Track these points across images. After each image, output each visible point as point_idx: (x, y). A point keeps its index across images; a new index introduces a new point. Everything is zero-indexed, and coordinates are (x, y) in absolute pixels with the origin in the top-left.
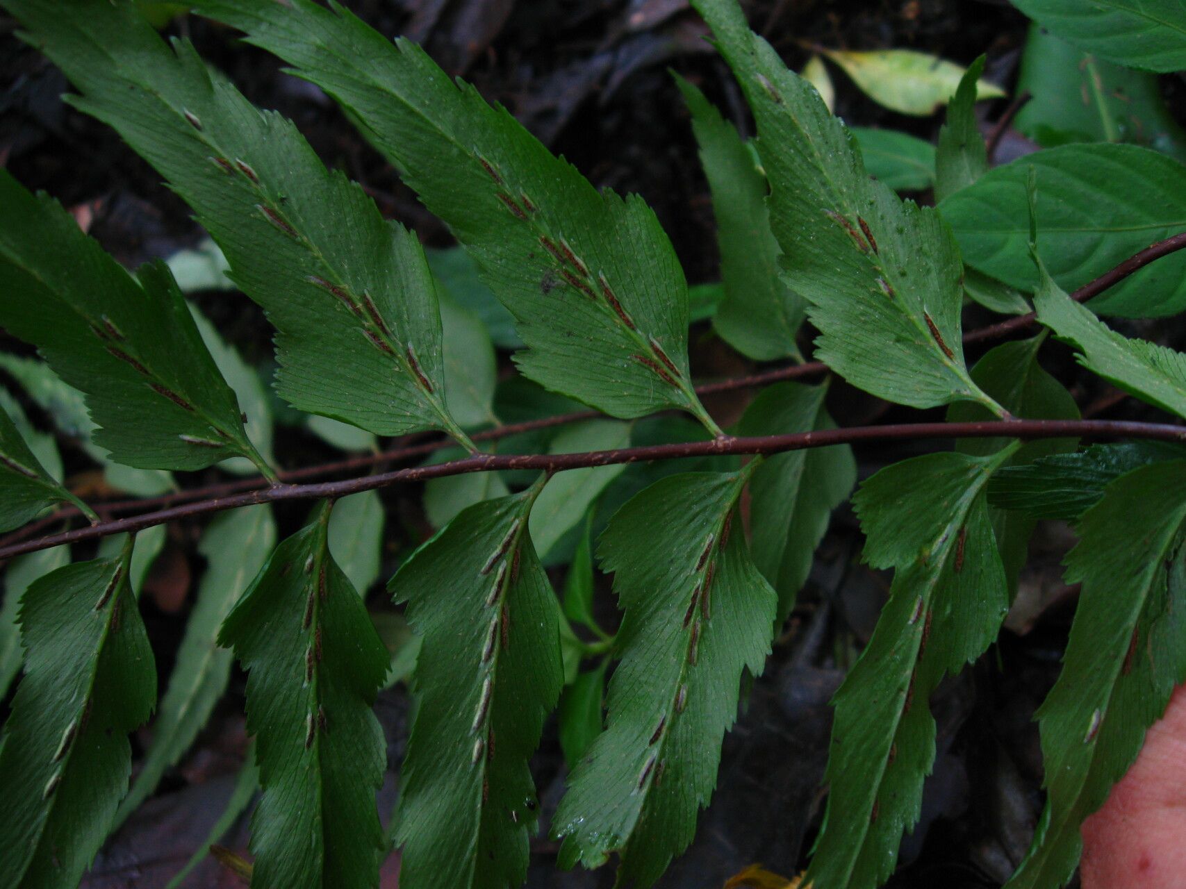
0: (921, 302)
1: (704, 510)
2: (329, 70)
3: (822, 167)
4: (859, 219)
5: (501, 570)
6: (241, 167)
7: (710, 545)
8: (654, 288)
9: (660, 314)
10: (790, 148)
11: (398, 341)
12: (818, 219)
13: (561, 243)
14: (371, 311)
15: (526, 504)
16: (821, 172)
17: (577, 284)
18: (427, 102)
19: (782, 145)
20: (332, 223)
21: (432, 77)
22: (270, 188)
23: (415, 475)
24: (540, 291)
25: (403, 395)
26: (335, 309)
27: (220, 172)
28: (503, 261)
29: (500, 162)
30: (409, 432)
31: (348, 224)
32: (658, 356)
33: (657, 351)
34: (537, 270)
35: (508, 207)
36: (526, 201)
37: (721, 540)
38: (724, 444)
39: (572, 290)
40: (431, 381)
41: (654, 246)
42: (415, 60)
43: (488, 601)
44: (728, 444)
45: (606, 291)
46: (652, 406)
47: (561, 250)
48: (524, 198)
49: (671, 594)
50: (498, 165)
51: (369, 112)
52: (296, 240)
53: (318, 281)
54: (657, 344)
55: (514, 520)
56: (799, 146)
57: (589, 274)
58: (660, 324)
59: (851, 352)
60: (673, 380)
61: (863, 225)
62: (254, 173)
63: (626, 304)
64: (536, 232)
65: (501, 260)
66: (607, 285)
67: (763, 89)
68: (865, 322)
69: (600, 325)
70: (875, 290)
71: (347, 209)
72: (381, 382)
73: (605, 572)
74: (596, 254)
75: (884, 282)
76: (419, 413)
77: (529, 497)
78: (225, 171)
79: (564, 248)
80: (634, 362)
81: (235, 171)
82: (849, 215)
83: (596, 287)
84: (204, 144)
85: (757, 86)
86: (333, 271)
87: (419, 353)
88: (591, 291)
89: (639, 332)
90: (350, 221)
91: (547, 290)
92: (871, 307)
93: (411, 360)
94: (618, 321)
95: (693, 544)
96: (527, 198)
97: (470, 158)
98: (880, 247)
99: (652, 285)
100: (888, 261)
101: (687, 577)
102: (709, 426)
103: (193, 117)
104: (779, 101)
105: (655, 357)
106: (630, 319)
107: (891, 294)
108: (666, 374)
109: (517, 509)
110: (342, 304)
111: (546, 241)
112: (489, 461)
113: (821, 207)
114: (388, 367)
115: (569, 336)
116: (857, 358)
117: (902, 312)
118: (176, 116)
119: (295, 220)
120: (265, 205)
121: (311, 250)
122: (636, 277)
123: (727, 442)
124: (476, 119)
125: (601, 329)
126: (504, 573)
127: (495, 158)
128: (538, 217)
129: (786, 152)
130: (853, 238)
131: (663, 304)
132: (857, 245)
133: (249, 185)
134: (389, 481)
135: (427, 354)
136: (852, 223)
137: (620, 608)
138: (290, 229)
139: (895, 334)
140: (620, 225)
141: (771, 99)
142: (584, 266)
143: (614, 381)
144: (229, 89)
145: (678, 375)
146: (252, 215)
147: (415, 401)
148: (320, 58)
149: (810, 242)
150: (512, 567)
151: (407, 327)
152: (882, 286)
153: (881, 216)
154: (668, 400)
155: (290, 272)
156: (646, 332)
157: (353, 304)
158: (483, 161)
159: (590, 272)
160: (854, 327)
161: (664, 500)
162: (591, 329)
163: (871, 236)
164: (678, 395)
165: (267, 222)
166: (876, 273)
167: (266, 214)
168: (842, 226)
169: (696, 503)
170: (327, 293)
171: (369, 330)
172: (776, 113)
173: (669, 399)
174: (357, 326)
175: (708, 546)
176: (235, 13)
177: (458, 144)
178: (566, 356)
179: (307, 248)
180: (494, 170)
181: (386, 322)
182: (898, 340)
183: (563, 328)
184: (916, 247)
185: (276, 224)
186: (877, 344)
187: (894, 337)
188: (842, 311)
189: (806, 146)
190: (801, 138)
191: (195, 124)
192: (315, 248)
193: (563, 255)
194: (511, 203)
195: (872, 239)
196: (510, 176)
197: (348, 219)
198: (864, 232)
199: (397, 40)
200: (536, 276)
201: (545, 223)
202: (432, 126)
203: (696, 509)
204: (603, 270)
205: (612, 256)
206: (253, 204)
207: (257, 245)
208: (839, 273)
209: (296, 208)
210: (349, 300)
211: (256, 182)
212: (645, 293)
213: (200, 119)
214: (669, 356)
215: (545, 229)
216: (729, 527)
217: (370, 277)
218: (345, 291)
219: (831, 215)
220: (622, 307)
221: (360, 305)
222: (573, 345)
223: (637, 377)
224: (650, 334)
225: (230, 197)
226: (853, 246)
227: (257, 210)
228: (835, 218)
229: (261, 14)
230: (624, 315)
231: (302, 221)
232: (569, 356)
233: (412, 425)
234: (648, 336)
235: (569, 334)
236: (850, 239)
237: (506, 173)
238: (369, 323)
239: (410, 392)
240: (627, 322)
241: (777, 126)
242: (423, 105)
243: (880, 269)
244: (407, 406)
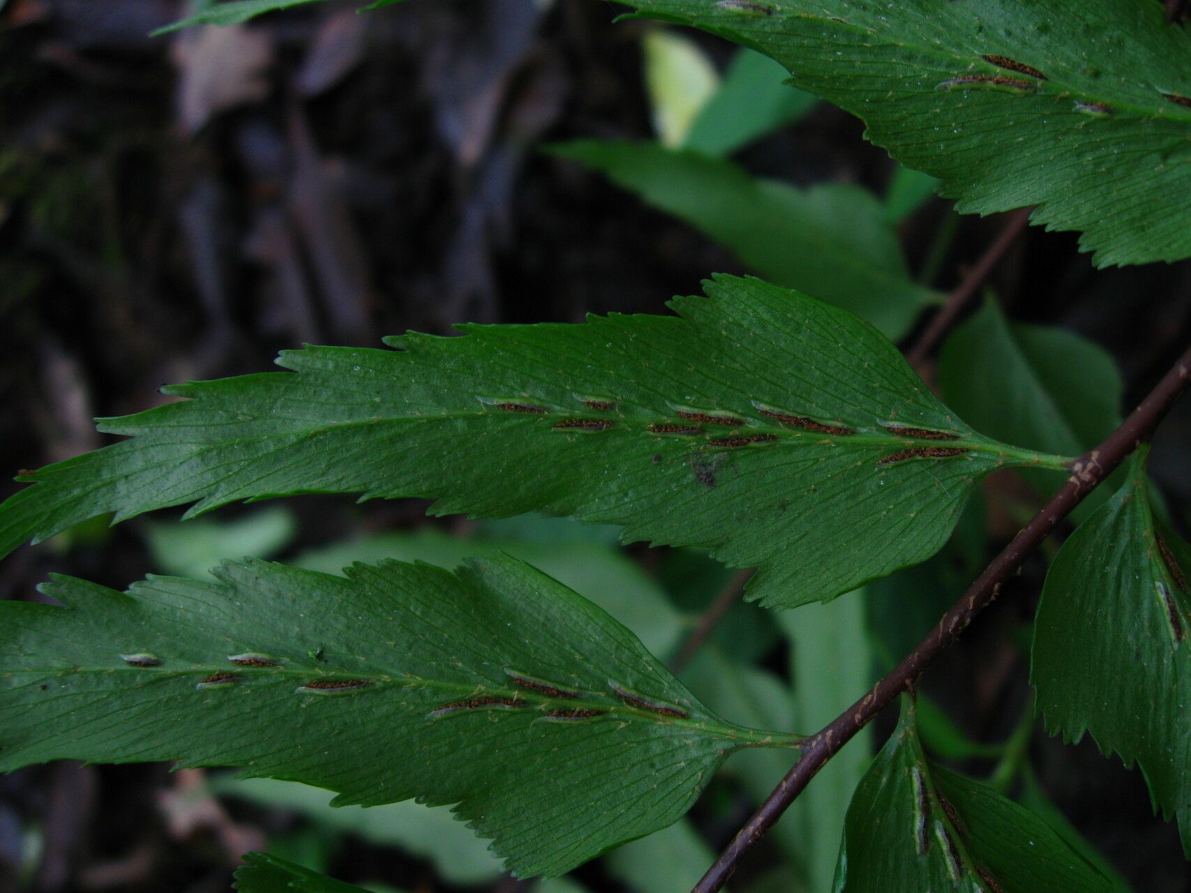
0: (1149, 86)
1: (1123, 562)
2: (236, 469)
3: (889, 40)
4: (986, 58)
5: (939, 834)
6: (241, 663)
7: (1168, 599)
8: (832, 363)
9: (867, 387)
10: (834, 52)
11: (595, 693)
12: (942, 103)
13: (679, 413)
14: (535, 688)
15: (910, 745)
16: (894, 46)
17: (740, 442)
18: (377, 400)
19: (822, 57)
20: (398, 630)
21: (357, 365)
22: (296, 657)
23: (757, 833)
24: (705, 489)
25: (656, 748)
26: (492, 723)
27: (225, 691)
28: (630, 494)
29: (523, 387)
30: (704, 785)
31: (418, 613)
32: (911, 436)
33: (903, 433)
34: (677, 469)
35: (580, 431)
36: (594, 404)
37: (1176, 580)
38: (1091, 472)
39: (740, 454)
40: (674, 703)
41: (789, 315)
42: (319, 365)
43: (953, 876)
44: (1095, 467)
45: (780, 418)
46: (957, 501)
47: (686, 422)
48: (589, 404)
49: (1170, 693)
50: (524, 394)
51: (323, 474)
52: (377, 687)
53: (443, 711)
54: (895, 424)
55: (910, 770)
56: (842, 41)
57: (743, 418)
58: (878, 398)
59: (1133, 221)
60: (955, 449)
61: (999, 61)
62: (260, 656)
63: (817, 411)
64: (638, 428)
65: (626, 495)
66: (777, 410)
67: (739, 15)
68: (1110, 171)
69: (810, 463)
70: (1083, 123)
71: (401, 599)
72: (618, 755)
73: (1077, 741)
74: (730, 387)
75: (1086, 104)
76: (694, 753)
77: (907, 735)
78: (228, 685)
79: (689, 416)
80: (888, 469)
81: (239, 675)
82: (973, 64)
83: (764, 425)
84: (178, 676)
85: (729, 16)
86: (451, 685)
87: (630, 682)
88: (764, 435)
89: (864, 430)
90: (416, 609)
91: (710, 481)
92: (1096, 147)
93: (630, 701)
94: (827, 440)
95: (1145, 614)
96: (592, 399)
97: (485, 416)
98: (1041, 68)
99: (828, 362)
100: (1066, 76)
101: (1174, 658)
102: (1048, 464)
103: (138, 657)
104: (769, 11)
105: (910, 442)
106: (839, 424)
107: (1106, 109)
108: (939, 449)
109: (903, 756)
110: (493, 711)
111: (659, 428)
112: (828, 740)
113: (933, 87)
114: (611, 731)
115: (784, 509)
116: (1145, 223)
117: (1141, 118)
118: (119, 675)
119: (354, 666)
120: (307, 681)
121: (403, 684)
122: (799, 369)
123: (1090, 466)
124: (450, 365)
125: (815, 467)
126: (948, 835)
127: (513, 388)
128: (624, 409)
129: (835, 61)
130: (1001, 87)
131: (861, 372)
132: (1016, 90)
133: (267, 675)
134: (732, 865)
135: (641, 676)
136: (986, 71)
137: (1130, 767)
138: (359, 683)
139: (1154, 152)
140: (726, 329)
141: (760, 17)
142: (730, 414)
143: (884, 513)
144: (152, 582)
145: (955, 438)
146: (303, 706)
147: (676, 742)
148: (212, 465)
149: (959, 138)
150: (951, 820)
151: (590, 667)
152: (1087, 110)
153: (1005, 31)
154: (969, 477)
155: (404, 730)
156: (870, 422)
157: (507, 700)
158: (503, 406)
159: (742, 414)
160: (1103, 188)
161: (1068, 594)
162: (802, 478)
163: (1020, 65)
164: (976, 459)
165: (326, 697)
166: (1068, 101)
167: (317, 691)
168: (976, 84)
169: (1107, 563)
170: (467, 713)
171: (552, 711)
172: (780, 28)
173: (970, 474)
174: (533, 719)
175: (1169, 601)
176: (78, 501)
177: (457, 413)
178: (804, 536)
179: (397, 686)
180: (524, 403)
181: (564, 684)
182: (1165, 156)
183: (770, 506)
184: (1080, 29)
185: (338, 691)
186: (1148, 183)
187: (1156, 157)
188: (1073, 183)
189: (849, 33)
190: (835, 29)
191: (148, 664)
192: (406, 677)
193: (695, 426)
194: (580, 423)
195: (1025, 67)
196: (548, 393)
197: (412, 608)
198: (1009, 68)
199: (278, 361)
200: (685, 476)
201: (639, 408)
202: (408, 421)
203: (1112, 570)
204: (755, 398)
205: (749, 372)
206: (292, 692)
207: (339, 734)
208: (1025, 142)
209: (344, 650)
210: (497, 700)
211: (272, 663)
212: (827, 379)
213: (148, 651)
214: (922, 425)
215: (646, 416)
216: (1171, 556)
217: (498, 650)
218: (485, 694)
219: (952, 84)
220: (815, 420)
221: (515, 694)
222: (800, 515)
223: (908, 483)
224: (878, 420)
225: (261, 708)
226: (1011, 96)
227: (303, 695)
228: (960, 83)
229: (106, 475)
230: (828, 427)
231: (363, 659)
232: (807, 533)
233: (700, 774)
234: (876, 425)
235: (783, 507)
236: (1002, 92)
237: (541, 394)
238: (544, 704)
239: (662, 738)
240: (839, 431)
241: (795, 41)
242: (375, 407)
243: (1067, 93)
244: (673, 756)
